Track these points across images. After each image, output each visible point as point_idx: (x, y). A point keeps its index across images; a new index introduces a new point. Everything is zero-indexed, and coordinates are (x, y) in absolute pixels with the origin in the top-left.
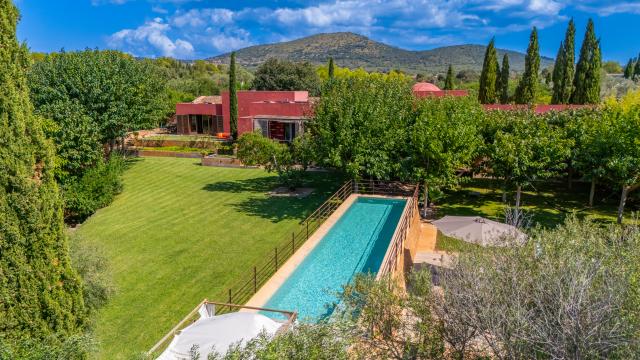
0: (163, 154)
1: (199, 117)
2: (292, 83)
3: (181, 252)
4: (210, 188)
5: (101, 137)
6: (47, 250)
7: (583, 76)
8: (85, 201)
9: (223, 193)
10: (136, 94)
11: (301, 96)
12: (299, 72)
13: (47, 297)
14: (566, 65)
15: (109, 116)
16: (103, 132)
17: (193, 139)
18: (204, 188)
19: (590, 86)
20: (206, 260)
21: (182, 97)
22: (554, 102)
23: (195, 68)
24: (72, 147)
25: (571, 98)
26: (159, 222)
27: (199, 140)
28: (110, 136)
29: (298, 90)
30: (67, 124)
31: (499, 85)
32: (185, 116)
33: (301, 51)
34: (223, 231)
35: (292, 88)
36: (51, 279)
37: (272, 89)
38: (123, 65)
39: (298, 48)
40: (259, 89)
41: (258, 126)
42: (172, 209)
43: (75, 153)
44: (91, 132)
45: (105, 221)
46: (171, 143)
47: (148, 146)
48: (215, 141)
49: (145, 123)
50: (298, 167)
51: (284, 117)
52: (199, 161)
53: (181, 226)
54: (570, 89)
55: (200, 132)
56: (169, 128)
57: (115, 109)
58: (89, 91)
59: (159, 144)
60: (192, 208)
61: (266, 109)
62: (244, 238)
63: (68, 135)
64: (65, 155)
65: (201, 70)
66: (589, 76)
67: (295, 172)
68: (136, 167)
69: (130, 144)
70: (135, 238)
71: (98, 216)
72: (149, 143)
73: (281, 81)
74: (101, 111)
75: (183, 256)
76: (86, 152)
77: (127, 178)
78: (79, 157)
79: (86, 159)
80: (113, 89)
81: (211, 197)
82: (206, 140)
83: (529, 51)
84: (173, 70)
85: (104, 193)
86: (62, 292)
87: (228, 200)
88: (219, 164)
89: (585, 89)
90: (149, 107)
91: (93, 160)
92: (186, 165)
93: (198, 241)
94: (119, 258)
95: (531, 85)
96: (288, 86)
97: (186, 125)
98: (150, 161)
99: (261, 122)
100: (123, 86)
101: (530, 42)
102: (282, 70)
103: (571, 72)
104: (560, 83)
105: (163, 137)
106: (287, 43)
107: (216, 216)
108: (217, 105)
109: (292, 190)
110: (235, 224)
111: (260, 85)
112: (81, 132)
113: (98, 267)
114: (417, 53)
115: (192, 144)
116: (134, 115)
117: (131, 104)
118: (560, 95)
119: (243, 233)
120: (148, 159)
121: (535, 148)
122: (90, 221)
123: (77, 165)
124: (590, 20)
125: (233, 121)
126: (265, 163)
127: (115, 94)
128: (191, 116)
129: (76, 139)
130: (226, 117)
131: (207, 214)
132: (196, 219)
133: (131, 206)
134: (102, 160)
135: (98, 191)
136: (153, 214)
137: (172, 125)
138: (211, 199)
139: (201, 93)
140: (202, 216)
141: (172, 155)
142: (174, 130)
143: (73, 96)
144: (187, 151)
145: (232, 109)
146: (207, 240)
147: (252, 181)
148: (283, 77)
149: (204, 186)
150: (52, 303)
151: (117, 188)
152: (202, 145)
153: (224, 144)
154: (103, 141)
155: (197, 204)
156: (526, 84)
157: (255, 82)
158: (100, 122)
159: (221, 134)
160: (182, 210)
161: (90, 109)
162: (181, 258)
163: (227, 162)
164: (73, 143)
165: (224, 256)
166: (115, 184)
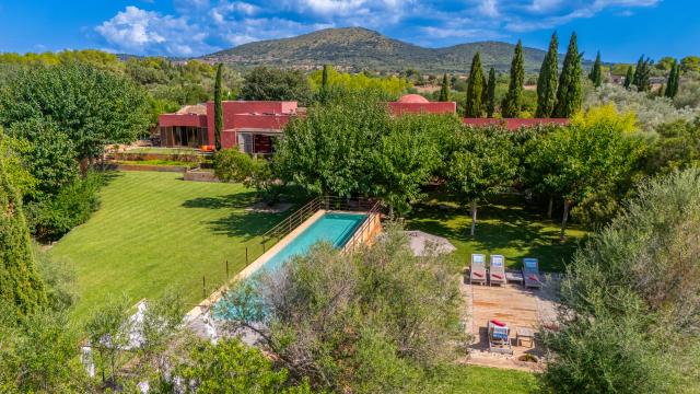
0: (145, 169)
1: (183, 128)
2: (282, 92)
3: (152, 267)
4: (189, 204)
5: (76, 154)
6: (18, 261)
7: (565, 89)
8: (61, 219)
9: (202, 209)
10: (113, 109)
11: (289, 107)
12: (289, 82)
13: (20, 291)
14: (550, 77)
15: (85, 132)
16: (78, 149)
17: (176, 152)
18: (183, 205)
19: (572, 99)
20: (175, 274)
21: (166, 107)
22: (539, 115)
23: (187, 68)
24: (47, 165)
25: (554, 112)
26: (133, 240)
27: (182, 153)
28: (86, 152)
29: (288, 99)
30: (40, 142)
31: (485, 97)
32: (168, 128)
33: (307, 48)
34: (196, 247)
35: (282, 98)
36: (22, 280)
37: (261, 98)
38: (99, 79)
39: (304, 44)
40: (248, 98)
41: (241, 140)
42: (148, 226)
43: (50, 171)
44: (66, 149)
45: (81, 238)
46: (153, 156)
47: (129, 159)
48: (199, 153)
49: (125, 138)
50: (278, 182)
51: (268, 130)
52: (181, 175)
53: (155, 243)
54: (553, 101)
55: (185, 144)
56: (152, 140)
57: (91, 125)
58: (63, 107)
59: (140, 158)
60: (169, 224)
61: (252, 122)
62: (215, 253)
63: (43, 153)
64: (40, 173)
65: (193, 72)
66: (571, 89)
67: (274, 187)
68: (115, 183)
69: (110, 158)
70: (110, 254)
71: (75, 233)
72: (130, 157)
73: (270, 90)
74: (76, 127)
75: (154, 270)
76: (62, 169)
77: (104, 194)
78: (54, 175)
79: (61, 176)
80: (89, 104)
81: (189, 213)
82: (189, 153)
83: (514, 63)
84: (162, 71)
85: (80, 211)
86: (31, 290)
87: (205, 216)
88: (201, 178)
89: (568, 102)
90: (127, 122)
91: (69, 178)
92: (168, 179)
93: (170, 257)
94: (93, 273)
95: (515, 98)
96: (277, 96)
97: (169, 137)
98: (130, 177)
99: (246, 136)
100: (100, 101)
101: (514, 55)
102: (271, 79)
103: (555, 85)
104: (543, 95)
105: (145, 150)
106: (291, 39)
107: (192, 233)
108: (201, 116)
109: (271, 205)
110: (208, 240)
111: (249, 95)
112: (55, 150)
113: (67, 279)
114: (434, 50)
115: (175, 158)
116: (112, 130)
117: (107, 119)
118: (544, 107)
119: (215, 249)
120: (129, 174)
121: (485, 167)
122: (67, 237)
123: (52, 182)
124: (574, 33)
125: (217, 134)
126: (243, 179)
127: (91, 109)
128: (175, 127)
129: (51, 157)
130: (211, 128)
131: (181, 231)
132: (171, 235)
133: (108, 223)
134: (78, 176)
135: (74, 209)
136: (129, 231)
137: (155, 137)
138: (188, 216)
139: (188, 102)
140: (177, 233)
141: (154, 169)
142: (157, 143)
143: (47, 112)
144: (170, 164)
145: (217, 121)
146: (179, 256)
147: (233, 197)
148: (272, 86)
149: (183, 202)
150: (23, 296)
151: (94, 205)
152: (186, 159)
153: (207, 158)
154: (80, 158)
155: (175, 220)
156: (512, 96)
157: (244, 91)
158: (75, 139)
159: (205, 147)
160: (158, 227)
161: (64, 125)
162: (152, 273)
163: (209, 177)
164: (47, 160)
165: (193, 270)
166: (92, 201)
